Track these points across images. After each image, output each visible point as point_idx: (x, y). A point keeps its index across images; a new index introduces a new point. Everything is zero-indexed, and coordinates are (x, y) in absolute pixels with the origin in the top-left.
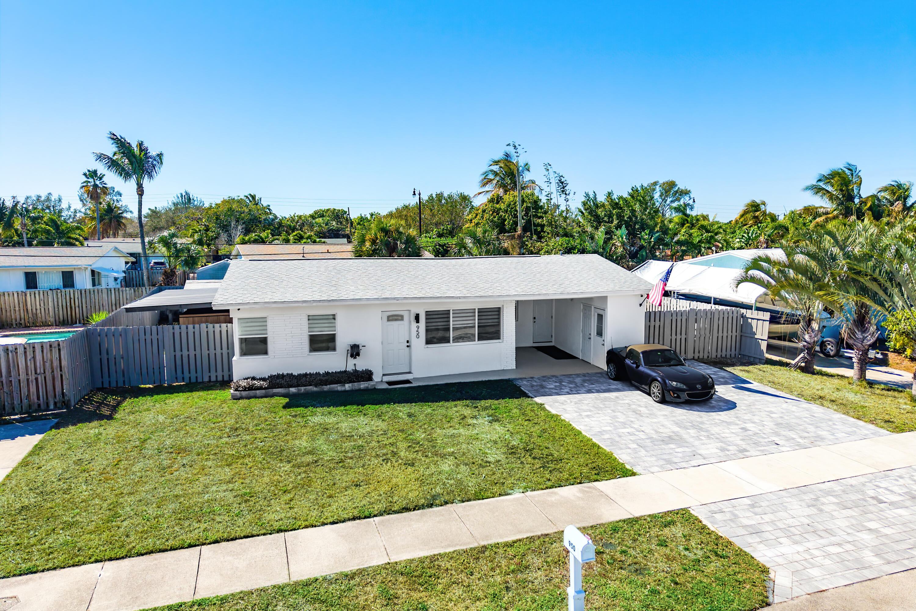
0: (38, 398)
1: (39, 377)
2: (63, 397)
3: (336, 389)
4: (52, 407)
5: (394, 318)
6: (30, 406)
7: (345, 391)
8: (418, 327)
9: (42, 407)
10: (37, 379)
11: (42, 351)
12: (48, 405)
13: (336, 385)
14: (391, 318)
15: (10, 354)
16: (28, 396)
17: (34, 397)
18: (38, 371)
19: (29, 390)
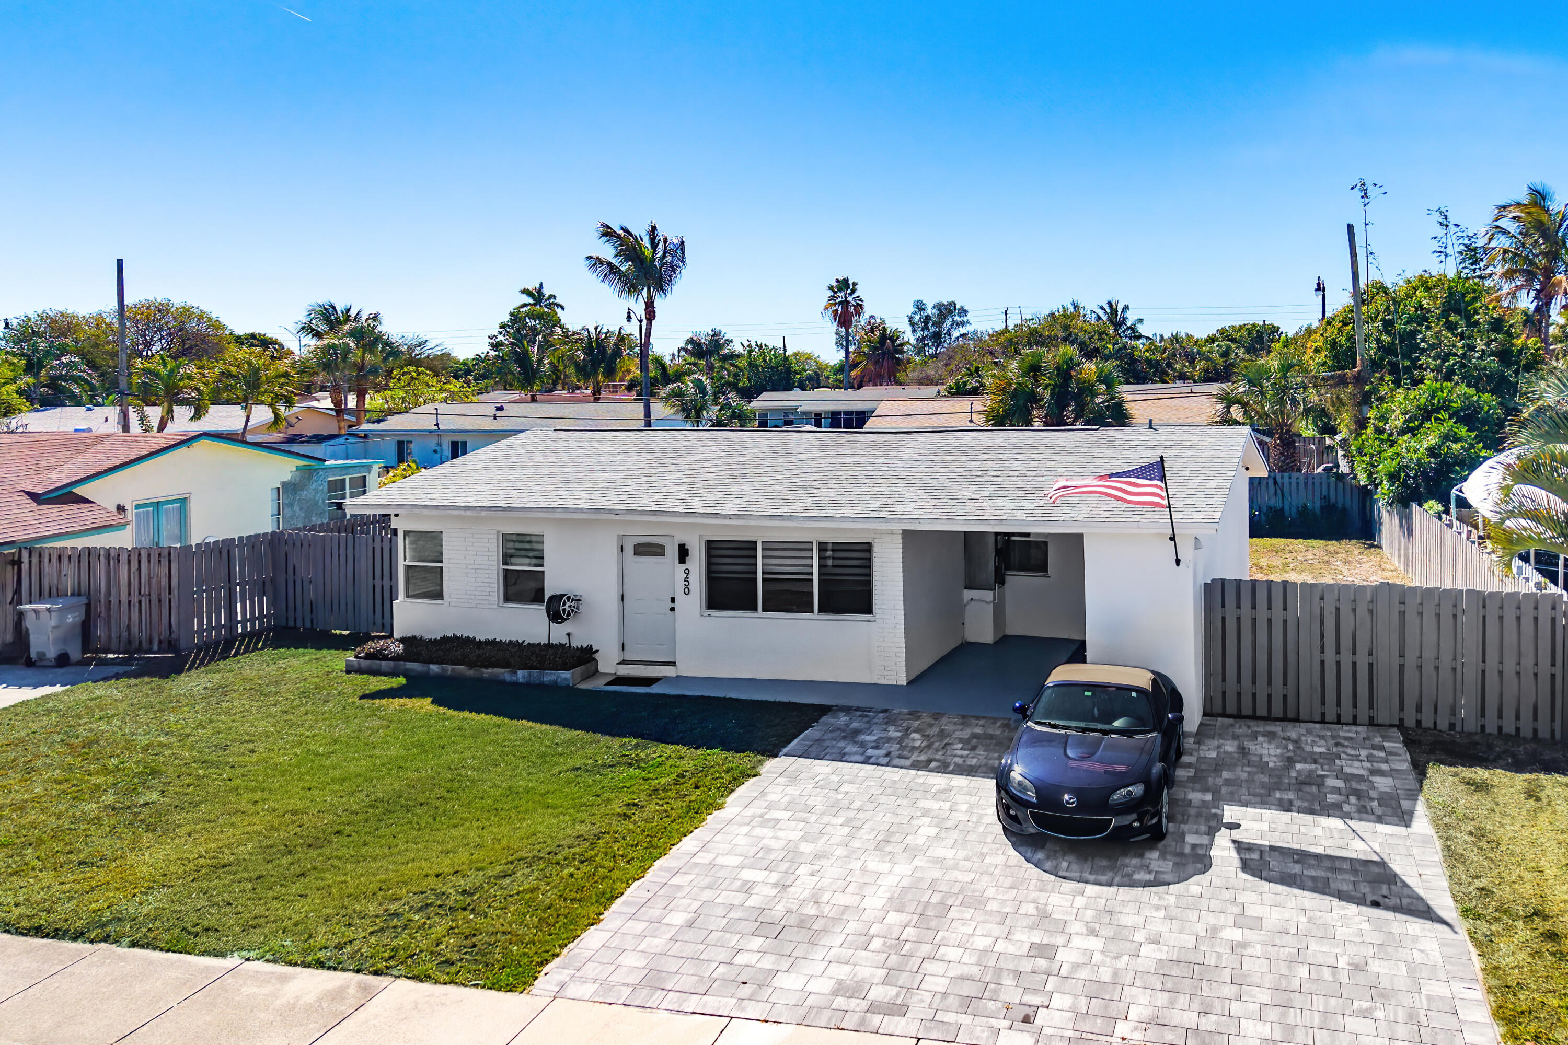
0: (140, 631)
1: (143, 599)
2: (170, 634)
3: (502, 677)
4: (155, 647)
5: (648, 549)
6: (130, 642)
7: (516, 684)
8: (687, 572)
9: (145, 645)
10: (140, 602)
11: (149, 561)
12: (151, 642)
13: (502, 670)
14: (641, 549)
15: (112, 562)
16: (129, 627)
17: (135, 630)
18: (142, 592)
19: (130, 618)
